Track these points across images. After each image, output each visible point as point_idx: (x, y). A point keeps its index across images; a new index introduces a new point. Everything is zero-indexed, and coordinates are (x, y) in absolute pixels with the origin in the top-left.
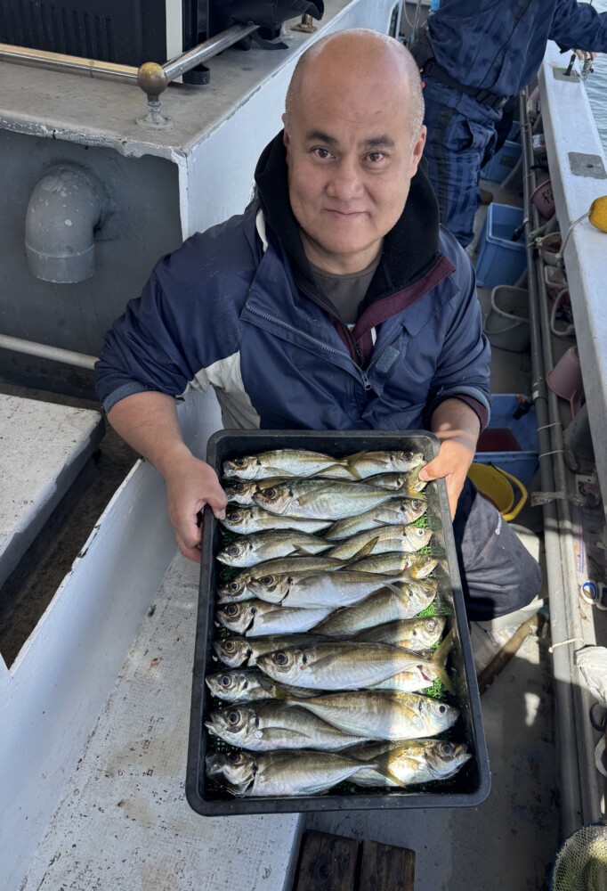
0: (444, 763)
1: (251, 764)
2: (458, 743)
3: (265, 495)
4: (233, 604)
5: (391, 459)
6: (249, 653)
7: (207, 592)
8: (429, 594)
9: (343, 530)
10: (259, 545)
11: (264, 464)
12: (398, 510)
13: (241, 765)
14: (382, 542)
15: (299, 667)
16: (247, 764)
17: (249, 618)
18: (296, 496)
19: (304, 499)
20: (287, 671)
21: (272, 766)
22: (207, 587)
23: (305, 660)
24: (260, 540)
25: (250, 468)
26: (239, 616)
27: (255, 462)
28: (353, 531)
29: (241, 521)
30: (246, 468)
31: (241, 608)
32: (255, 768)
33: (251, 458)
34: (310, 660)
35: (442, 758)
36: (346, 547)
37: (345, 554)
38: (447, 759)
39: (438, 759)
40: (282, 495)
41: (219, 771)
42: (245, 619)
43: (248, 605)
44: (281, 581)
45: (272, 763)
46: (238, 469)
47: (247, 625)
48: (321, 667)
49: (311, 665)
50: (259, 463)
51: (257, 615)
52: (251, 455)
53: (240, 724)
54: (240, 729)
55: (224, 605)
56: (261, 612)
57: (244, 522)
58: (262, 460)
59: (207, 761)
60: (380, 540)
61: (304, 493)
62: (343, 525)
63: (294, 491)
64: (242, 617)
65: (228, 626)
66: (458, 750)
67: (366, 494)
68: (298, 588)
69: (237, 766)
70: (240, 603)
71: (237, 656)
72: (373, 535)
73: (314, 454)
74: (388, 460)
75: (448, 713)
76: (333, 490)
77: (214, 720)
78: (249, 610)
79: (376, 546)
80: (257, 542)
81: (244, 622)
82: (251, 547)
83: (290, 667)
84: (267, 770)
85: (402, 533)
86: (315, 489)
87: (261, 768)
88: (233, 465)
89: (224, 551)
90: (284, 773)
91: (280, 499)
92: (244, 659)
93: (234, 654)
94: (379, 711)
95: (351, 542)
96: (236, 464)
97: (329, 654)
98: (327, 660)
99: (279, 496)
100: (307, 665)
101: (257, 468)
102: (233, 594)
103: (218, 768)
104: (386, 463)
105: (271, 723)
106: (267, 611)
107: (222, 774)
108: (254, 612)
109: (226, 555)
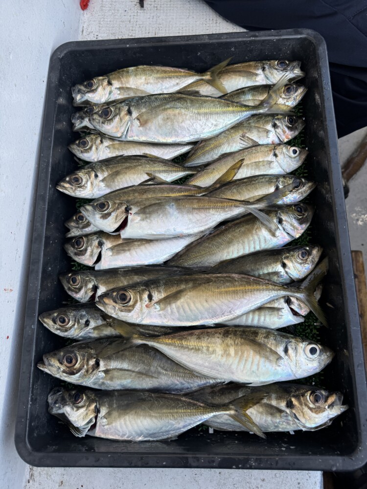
0: (314, 415)
1: (93, 407)
2: (331, 391)
3: (101, 116)
4: (81, 237)
5: (264, 69)
6: (95, 288)
7: (42, 225)
8: (301, 222)
9: (204, 154)
10: (106, 174)
11: (116, 84)
12: (269, 127)
13: (82, 407)
14: (248, 165)
15: (144, 306)
16: (89, 406)
17: (96, 252)
18: (135, 114)
19: (145, 117)
20: (130, 311)
21: (114, 409)
22: (42, 220)
23: (150, 297)
24: (107, 169)
25: (100, 89)
26: (86, 250)
27: (105, 83)
28: (216, 154)
29: (91, 148)
30: (96, 90)
31: (87, 242)
32: (97, 411)
33: (101, 78)
34: (157, 296)
35: (311, 409)
36: (208, 173)
37: (206, 180)
38: (318, 410)
39: (306, 409)
40: (119, 114)
41: (61, 411)
42: (92, 252)
43: (95, 237)
44: (118, 208)
45: (115, 406)
46: (88, 92)
47: (95, 259)
48: (170, 304)
49: (159, 302)
50: (110, 83)
51: (105, 247)
52: (102, 75)
53: (77, 366)
54: (79, 370)
55: (72, 238)
56: (108, 244)
57: (94, 148)
58: (114, 79)
59: (50, 401)
60: (245, 163)
61: (144, 110)
62: (204, 147)
63: (132, 109)
64: (89, 250)
65: (77, 259)
66: (331, 400)
67: (219, 110)
68: (138, 218)
69: (78, 408)
70: (87, 236)
71: (83, 291)
72: (238, 158)
73: (173, 69)
74: (260, 72)
75: (320, 355)
76: (179, 105)
77: (46, 363)
78: (96, 243)
79: (241, 170)
80: (103, 171)
81: (91, 255)
82: (96, 176)
83: (133, 306)
84: (109, 414)
85: (272, 153)
86: (156, 104)
87: (104, 411)
88: (82, 88)
89: (64, 181)
90: (127, 417)
91: (117, 119)
92: (90, 294)
93: (80, 289)
94: (236, 353)
95: (212, 167)
96: (86, 87)
97: (179, 289)
98: (175, 296)
99: (115, 116)
100: (153, 302)
101: (108, 89)
102: (81, 226)
103: (59, 408)
104: (257, 75)
105: (114, 364)
106: (115, 244)
107: (63, 415)
108: (101, 244)
109: (67, 185)
